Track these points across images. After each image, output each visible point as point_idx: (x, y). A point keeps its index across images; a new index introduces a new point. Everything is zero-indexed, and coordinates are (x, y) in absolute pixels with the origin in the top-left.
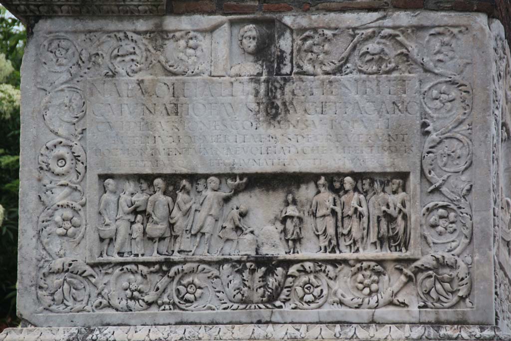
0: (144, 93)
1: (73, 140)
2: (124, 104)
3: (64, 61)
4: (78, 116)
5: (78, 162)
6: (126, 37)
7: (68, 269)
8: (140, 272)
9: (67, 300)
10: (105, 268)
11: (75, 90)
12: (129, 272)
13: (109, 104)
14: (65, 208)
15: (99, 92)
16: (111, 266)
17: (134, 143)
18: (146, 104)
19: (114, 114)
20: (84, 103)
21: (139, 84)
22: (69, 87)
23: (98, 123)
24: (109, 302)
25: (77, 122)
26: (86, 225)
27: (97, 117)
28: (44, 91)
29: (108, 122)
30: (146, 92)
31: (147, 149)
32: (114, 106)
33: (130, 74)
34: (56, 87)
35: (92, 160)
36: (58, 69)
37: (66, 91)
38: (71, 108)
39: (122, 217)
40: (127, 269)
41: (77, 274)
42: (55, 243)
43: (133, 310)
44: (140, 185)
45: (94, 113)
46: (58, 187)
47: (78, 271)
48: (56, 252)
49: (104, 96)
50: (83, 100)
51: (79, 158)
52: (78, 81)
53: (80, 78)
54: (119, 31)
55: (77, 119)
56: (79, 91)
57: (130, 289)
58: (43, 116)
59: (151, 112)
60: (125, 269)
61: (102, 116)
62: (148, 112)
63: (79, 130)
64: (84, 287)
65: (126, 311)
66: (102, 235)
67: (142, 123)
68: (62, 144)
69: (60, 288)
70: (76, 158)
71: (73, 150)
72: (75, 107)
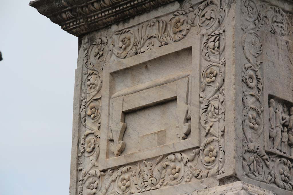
0: (289, 50)
1: (256, 67)
2: (280, 53)
3: (252, 15)
4: (258, 52)
5: (259, 82)
6: (279, 11)
7: (257, 152)
8: (289, 165)
9: (255, 172)
10: (273, 156)
11: (257, 35)
12: (283, 163)
13: (274, 51)
14: (253, 110)
15: (269, 41)
16: (275, 156)
17: (285, 80)
18: (289, 57)
19: (275, 58)
20: (261, 45)
21: (286, 43)
22: (254, 33)
23: (269, 61)
24: (275, 180)
25: (258, 56)
26: (264, 125)
27: (268, 57)
28: (242, 31)
29: (273, 62)
30: (290, 50)
31: (290, 86)
32: (276, 52)
33: (281, 35)
34: (248, 31)
35: (266, 84)
36: (248, 19)
37: (253, 35)
38: (255, 46)
39: (279, 126)
40: (283, 161)
41: (259, 156)
42: (248, 132)
43: (287, 189)
44: (284, 108)
45: (267, 54)
46: (249, 95)
47: (261, 155)
48: (249, 138)
49: (271, 45)
50: (261, 44)
51: (260, 80)
52: (258, 31)
53: (258, 28)
54: (277, 6)
55: (257, 55)
56: (259, 37)
57: (284, 175)
58: (243, 47)
59: (291, 63)
60: (282, 161)
61: (270, 57)
62: (290, 63)
63: (259, 62)
64: (262, 166)
65: (283, 189)
66: (271, 134)
67: (288, 69)
68: (251, 68)
69: (252, 163)
70: (258, 79)
71: (257, 74)
72: (257, 46)
